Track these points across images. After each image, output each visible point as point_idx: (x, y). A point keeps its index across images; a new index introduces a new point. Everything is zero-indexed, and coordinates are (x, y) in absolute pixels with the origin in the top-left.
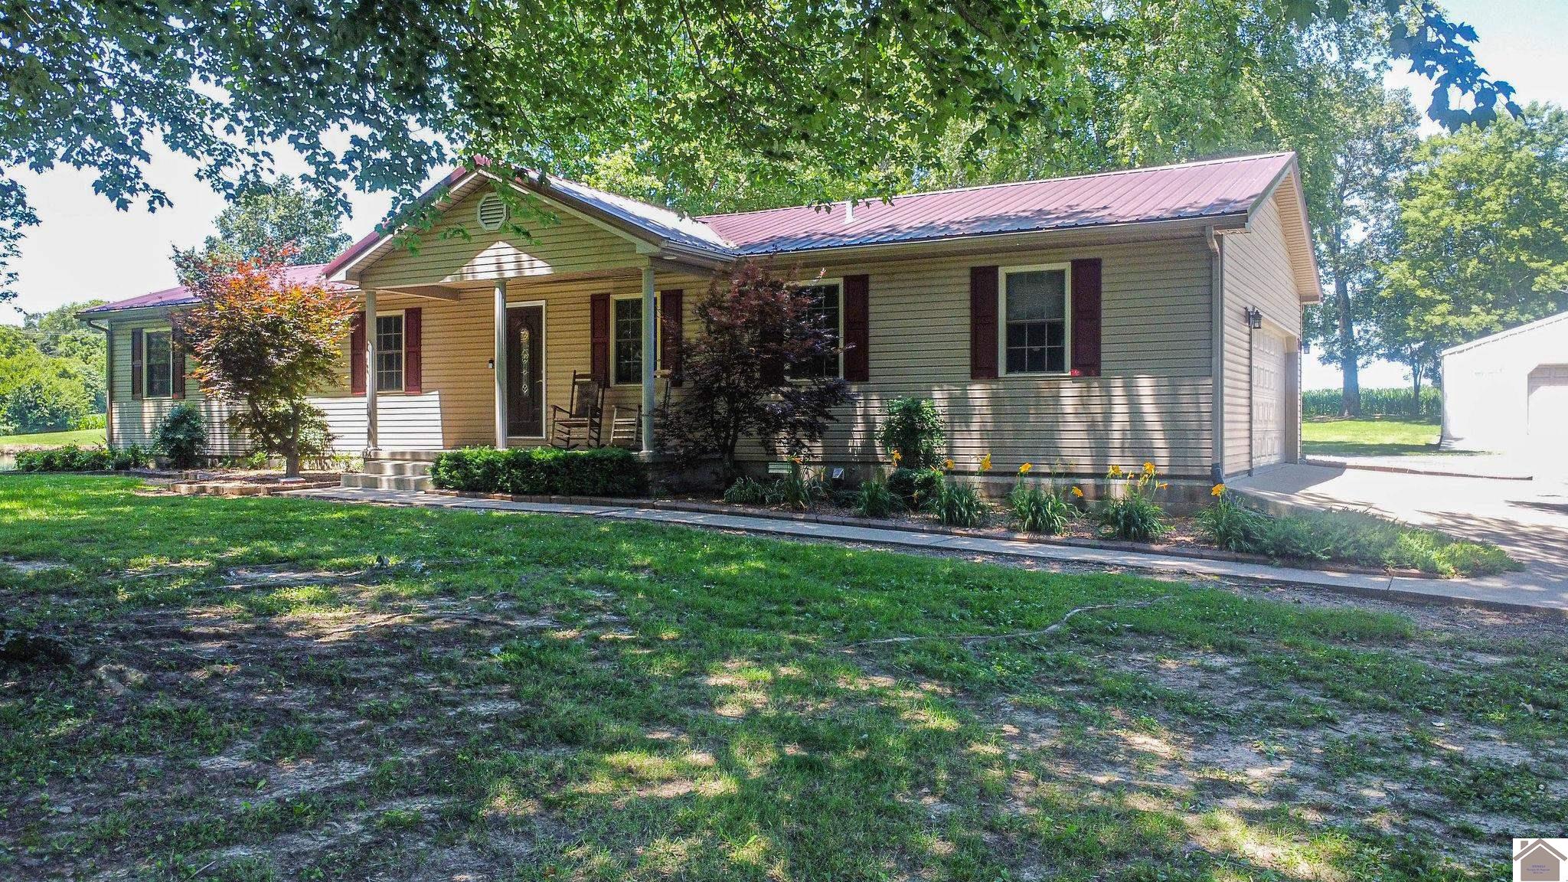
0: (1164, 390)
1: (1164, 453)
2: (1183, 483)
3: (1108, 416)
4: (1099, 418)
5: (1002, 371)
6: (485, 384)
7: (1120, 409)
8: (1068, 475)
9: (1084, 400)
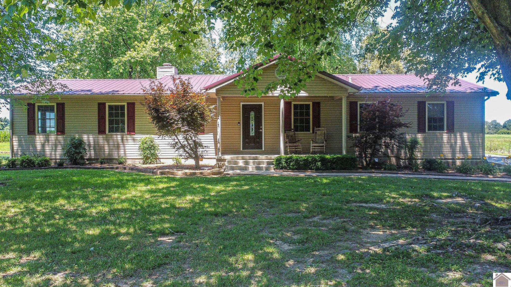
0: (470, 136)
1: (470, 153)
2: (475, 160)
3: (456, 143)
4: (453, 143)
5: (427, 131)
6: (238, 131)
7: (459, 141)
8: (445, 159)
9: (449, 139)
